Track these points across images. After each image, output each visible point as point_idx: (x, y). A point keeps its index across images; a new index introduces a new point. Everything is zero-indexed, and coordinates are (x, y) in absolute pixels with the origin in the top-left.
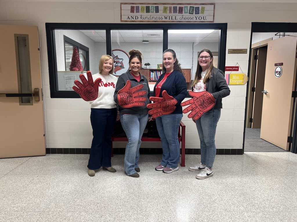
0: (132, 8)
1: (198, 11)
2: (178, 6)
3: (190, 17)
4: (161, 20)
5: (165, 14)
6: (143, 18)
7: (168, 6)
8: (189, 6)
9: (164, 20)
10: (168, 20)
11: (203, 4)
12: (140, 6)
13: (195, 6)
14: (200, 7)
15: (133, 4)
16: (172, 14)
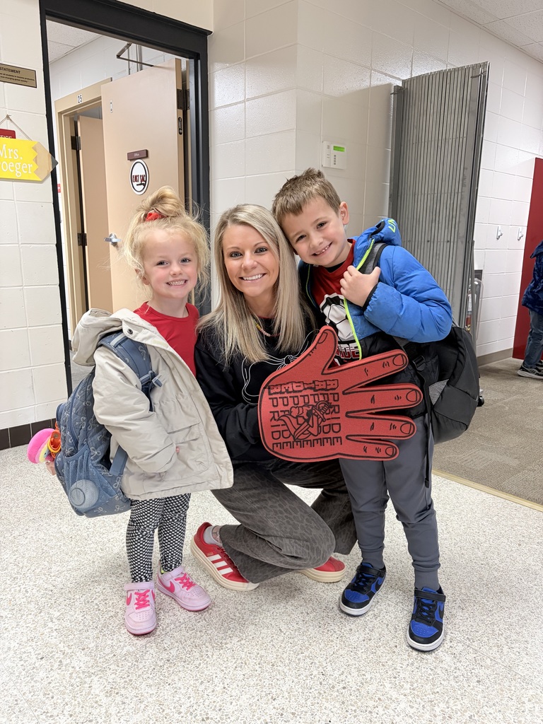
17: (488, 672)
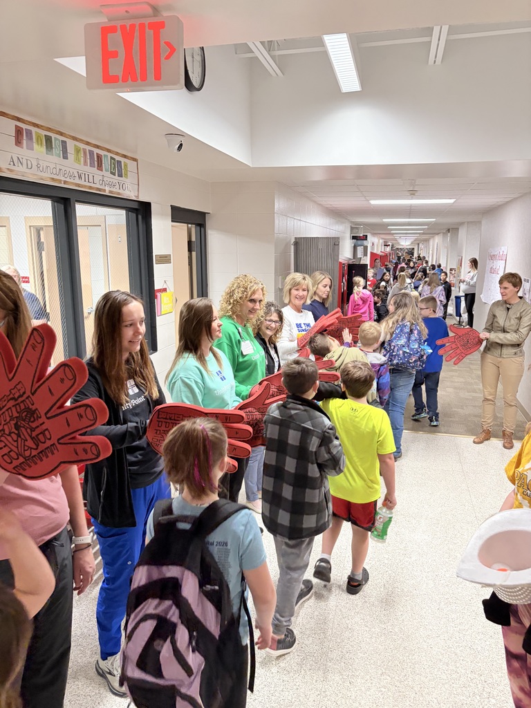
0: (19, 132)
1: (120, 168)
2: (96, 151)
3: (111, 180)
4: (72, 181)
5: (77, 166)
6: (41, 168)
7: (82, 146)
8: (110, 155)
9: (77, 181)
10: (82, 182)
11: (125, 156)
12: (34, 129)
13: (117, 158)
14: (123, 160)
15: (19, 119)
16: (88, 169)
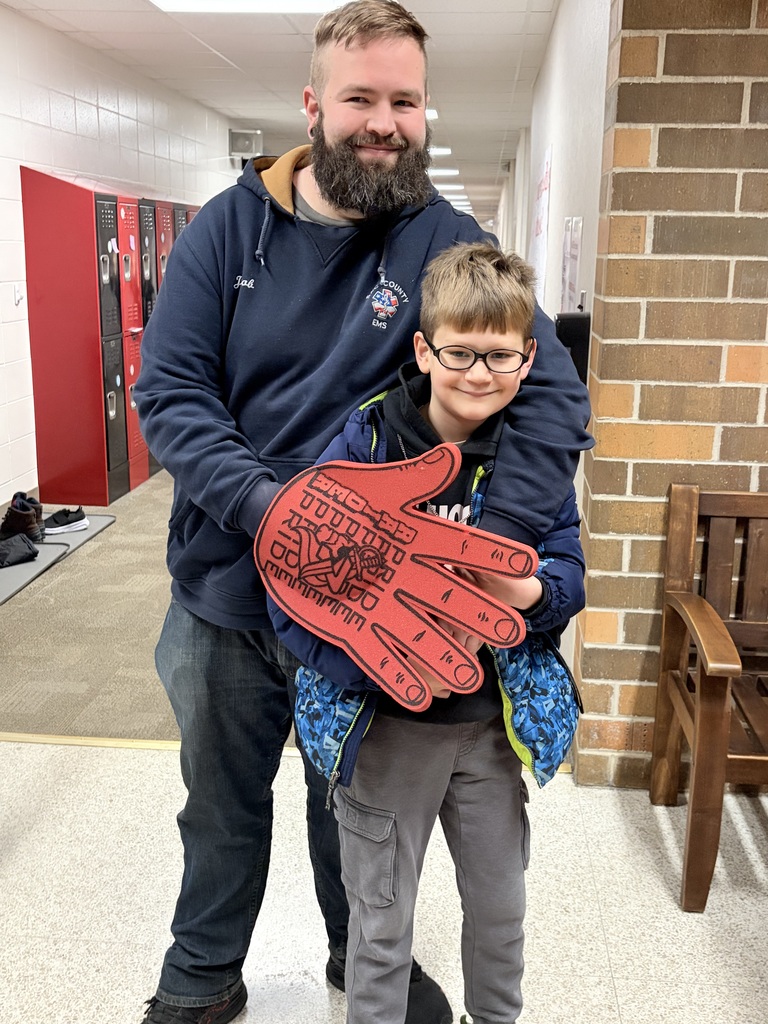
17: (105, 957)
